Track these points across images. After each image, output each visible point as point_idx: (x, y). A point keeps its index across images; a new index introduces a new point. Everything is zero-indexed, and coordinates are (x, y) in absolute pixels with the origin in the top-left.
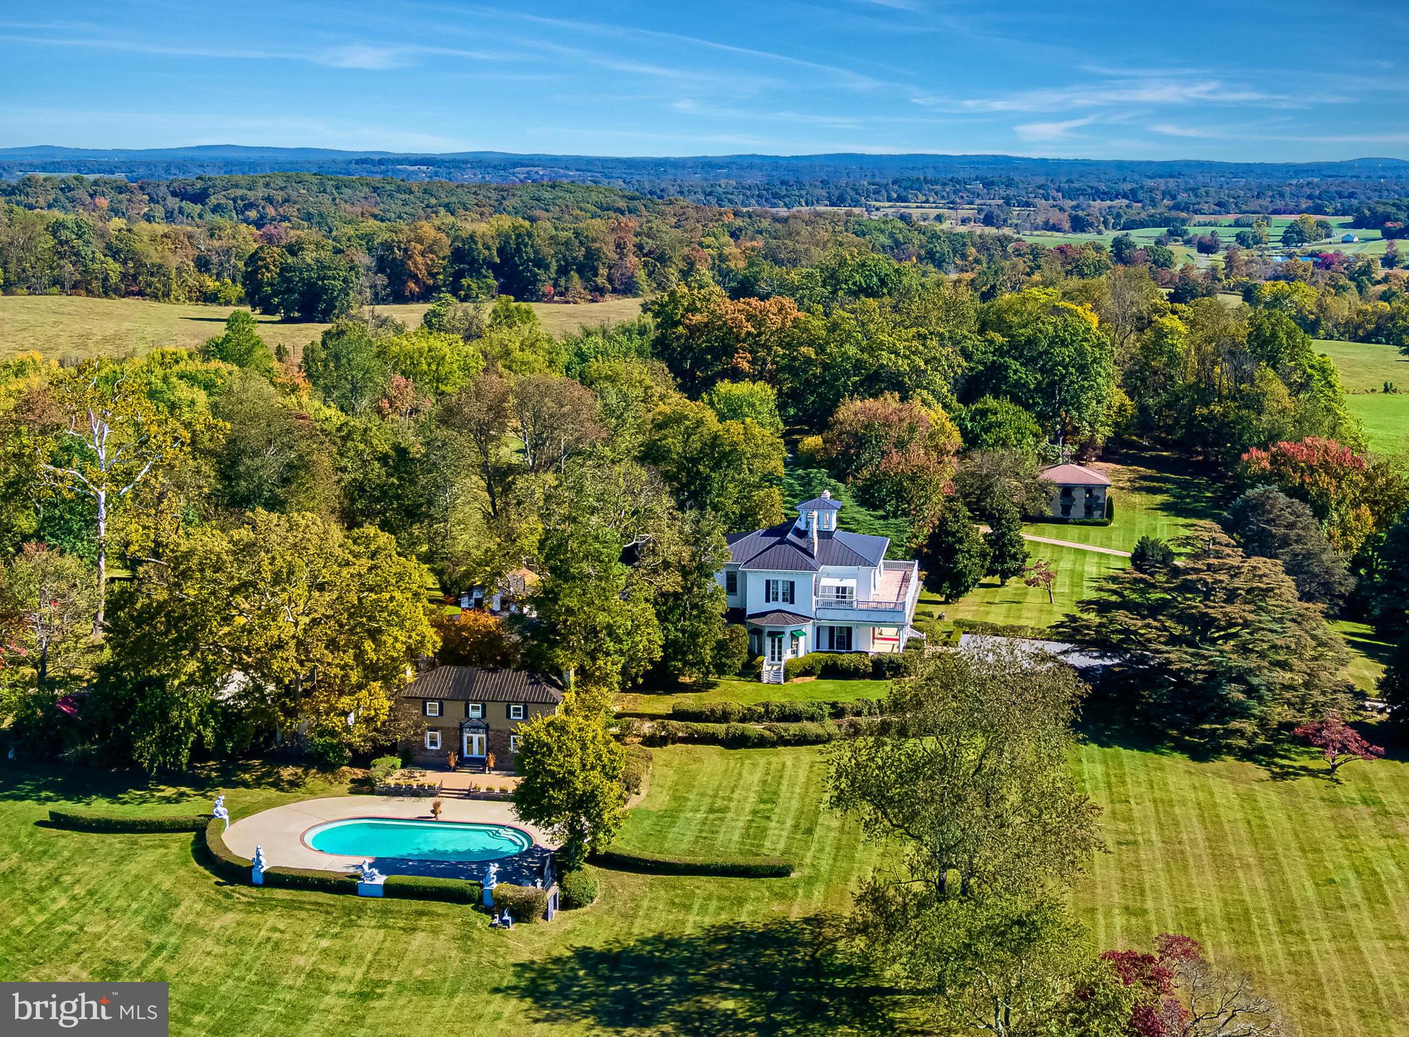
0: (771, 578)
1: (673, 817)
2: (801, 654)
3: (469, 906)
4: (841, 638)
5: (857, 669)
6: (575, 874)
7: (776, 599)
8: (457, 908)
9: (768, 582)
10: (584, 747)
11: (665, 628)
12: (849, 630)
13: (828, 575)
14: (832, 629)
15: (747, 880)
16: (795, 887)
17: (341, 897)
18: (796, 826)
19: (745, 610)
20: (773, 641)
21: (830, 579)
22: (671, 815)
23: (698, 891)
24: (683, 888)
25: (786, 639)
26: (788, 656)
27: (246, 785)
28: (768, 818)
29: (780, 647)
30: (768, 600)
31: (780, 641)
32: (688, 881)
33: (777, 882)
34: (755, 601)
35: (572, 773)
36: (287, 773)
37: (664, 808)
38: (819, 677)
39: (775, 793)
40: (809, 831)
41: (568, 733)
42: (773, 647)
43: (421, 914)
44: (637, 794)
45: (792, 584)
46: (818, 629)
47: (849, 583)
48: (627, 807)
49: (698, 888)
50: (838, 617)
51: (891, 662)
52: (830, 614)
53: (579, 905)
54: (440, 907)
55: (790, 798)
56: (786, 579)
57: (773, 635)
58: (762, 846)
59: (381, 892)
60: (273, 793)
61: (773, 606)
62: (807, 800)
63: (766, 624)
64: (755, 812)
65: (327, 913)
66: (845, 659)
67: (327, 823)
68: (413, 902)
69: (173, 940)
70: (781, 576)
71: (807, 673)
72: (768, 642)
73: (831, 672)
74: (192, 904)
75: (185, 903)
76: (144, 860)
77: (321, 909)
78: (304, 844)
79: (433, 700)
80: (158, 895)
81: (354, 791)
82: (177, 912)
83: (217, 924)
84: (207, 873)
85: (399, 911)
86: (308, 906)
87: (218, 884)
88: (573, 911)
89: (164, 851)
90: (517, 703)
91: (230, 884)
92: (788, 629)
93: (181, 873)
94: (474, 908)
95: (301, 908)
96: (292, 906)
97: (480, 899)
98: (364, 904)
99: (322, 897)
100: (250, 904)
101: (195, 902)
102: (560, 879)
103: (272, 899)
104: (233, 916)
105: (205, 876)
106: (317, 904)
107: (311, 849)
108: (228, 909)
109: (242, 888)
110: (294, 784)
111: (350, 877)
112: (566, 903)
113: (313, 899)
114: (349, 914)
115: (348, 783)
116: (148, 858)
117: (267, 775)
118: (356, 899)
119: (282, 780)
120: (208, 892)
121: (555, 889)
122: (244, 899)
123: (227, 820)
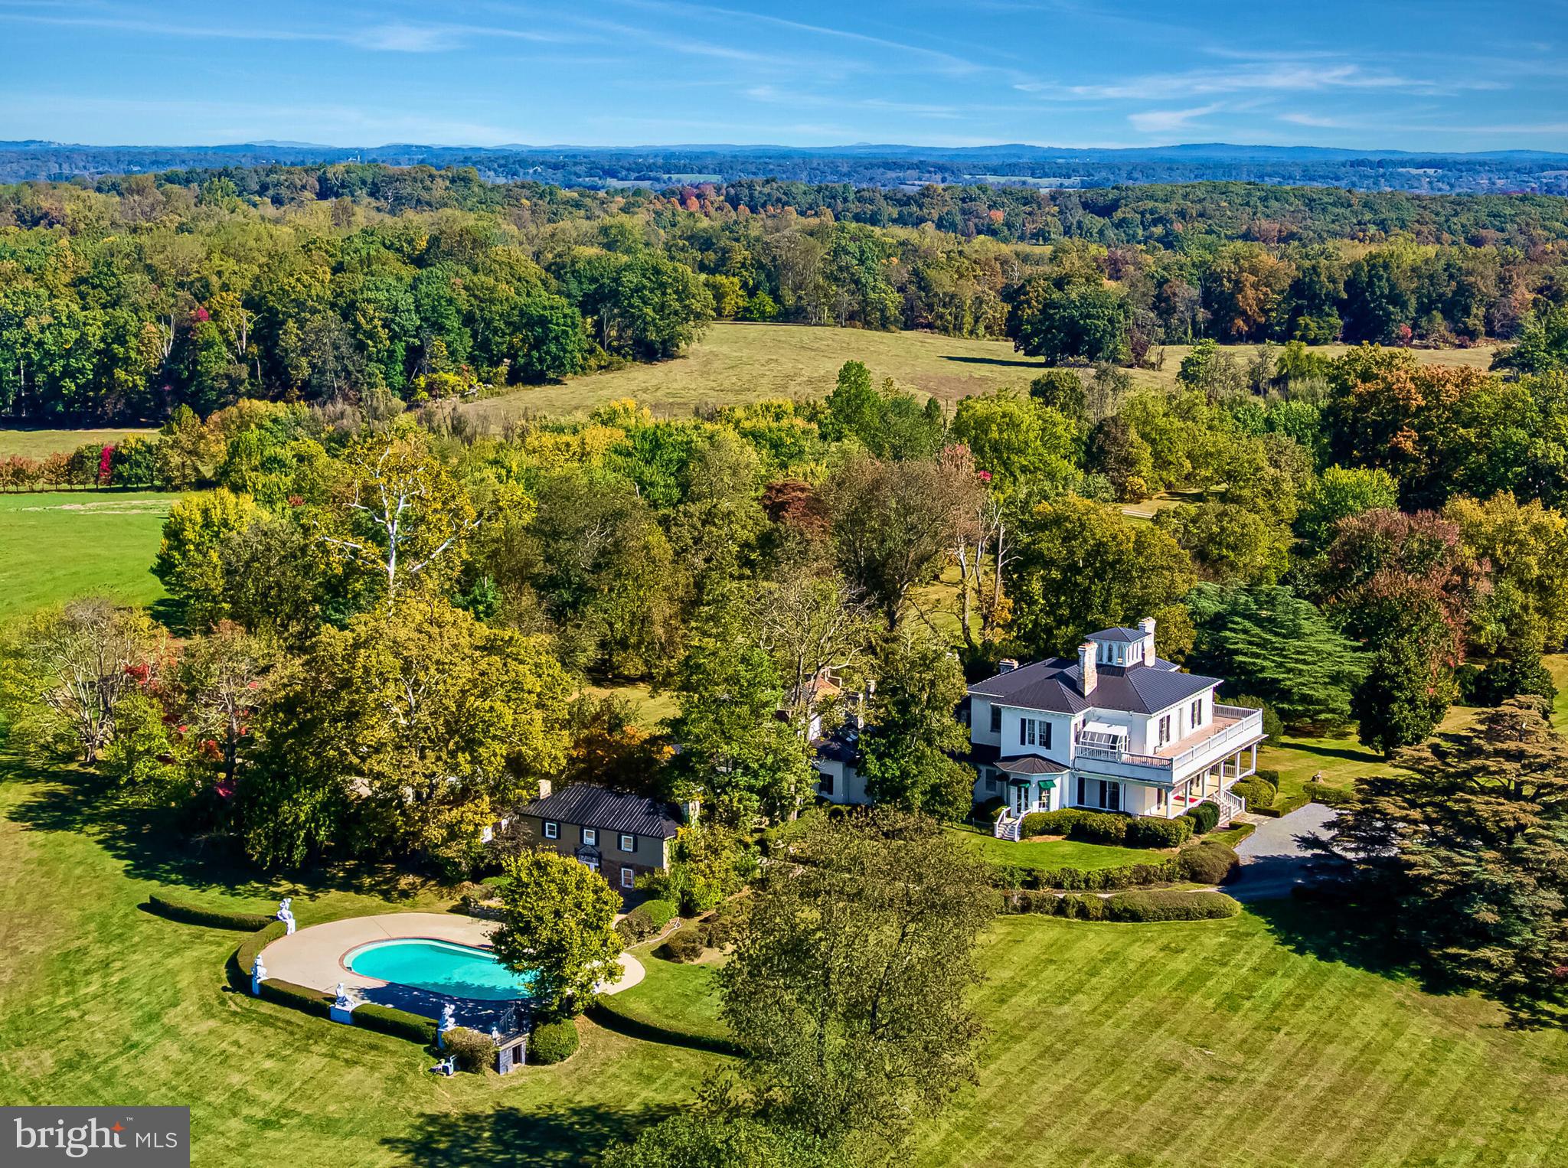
0: (1027, 717)
2: (1054, 806)
3: (422, 1047)
4: (1110, 794)
5: (1107, 833)
6: (551, 1027)
7: (1032, 742)
8: (409, 1046)
9: (1023, 721)
11: (884, 765)
12: (1116, 786)
13: (1099, 719)
14: (1103, 784)
17: (314, 1019)
19: (998, 749)
20: (1019, 791)
21: (1101, 723)
23: (676, 1065)
24: (663, 1059)
25: (1033, 789)
26: (1035, 808)
27: (359, 890)
29: (1026, 797)
30: (1023, 742)
31: (1026, 791)
32: (674, 1052)
34: (1009, 742)
36: (404, 882)
38: (1070, 838)
42: (1019, 797)
43: (373, 1047)
45: (1049, 725)
46: (1081, 781)
47: (1121, 731)
48: (697, 961)
49: (679, 1060)
50: (1098, 770)
51: (1148, 828)
52: (1091, 765)
53: (545, 1062)
54: (393, 1043)
56: (1042, 719)
57: (1018, 783)
59: (348, 1019)
60: (377, 900)
61: (1028, 749)
63: (1013, 770)
65: (292, 1033)
66: (1099, 820)
68: (374, 1034)
69: (149, 1040)
70: (1037, 716)
71: (1057, 831)
72: (1014, 791)
73: (1081, 833)
74: (189, 1006)
75: (184, 1005)
76: (191, 955)
77: (289, 1028)
78: (341, 959)
79: (552, 821)
80: (169, 993)
81: (454, 910)
82: (172, 1012)
83: (194, 1030)
84: (224, 976)
85: (355, 1042)
86: (280, 1024)
87: (225, 989)
88: (539, 1067)
89: (213, 948)
90: (628, 834)
91: (234, 991)
92: (1036, 778)
93: (205, 973)
94: (426, 1050)
95: (272, 1025)
96: (267, 1021)
97: (435, 1041)
98: (328, 1029)
99: (297, 1016)
100: (235, 1014)
101: (192, 1004)
102: (532, 1031)
103: (255, 1012)
104: (212, 1023)
105: (219, 980)
106: (289, 1023)
107: (342, 965)
108: (213, 1016)
109: (240, 997)
110: (404, 894)
111: (326, 999)
112: (534, 1059)
113: (288, 1017)
114: (309, 1038)
115: (457, 901)
116: (195, 954)
117: (386, 881)
118: (325, 1023)
119: (396, 889)
120: (211, 995)
121: (522, 1041)
122: (234, 1007)
123: (291, 924)
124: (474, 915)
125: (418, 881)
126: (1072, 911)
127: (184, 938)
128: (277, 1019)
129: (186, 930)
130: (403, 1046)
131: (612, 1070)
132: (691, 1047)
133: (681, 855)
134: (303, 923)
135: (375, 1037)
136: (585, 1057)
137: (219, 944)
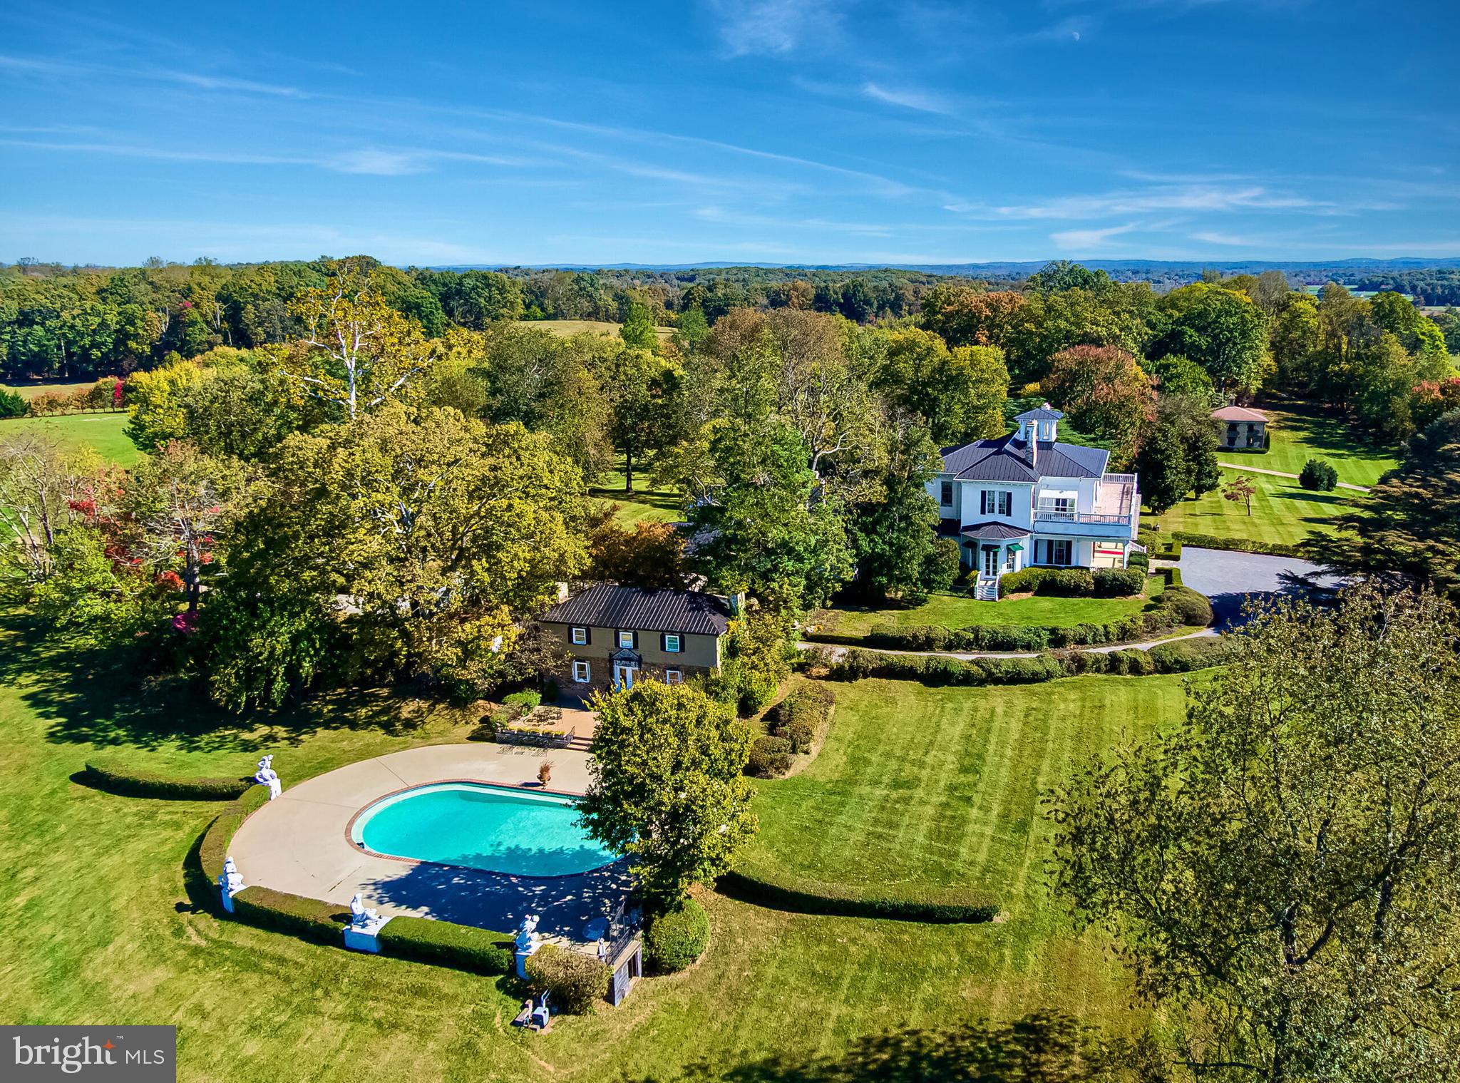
0: (986, 488)
1: (843, 793)
2: (1018, 568)
3: (494, 980)
4: (1060, 552)
5: (1077, 586)
6: (670, 918)
7: (992, 511)
8: (475, 984)
9: (983, 493)
10: (682, 734)
11: (872, 540)
12: (1069, 544)
13: (1048, 487)
14: (1050, 543)
15: (929, 927)
16: (1000, 944)
17: (320, 950)
18: (1004, 816)
19: (959, 521)
20: (988, 555)
21: (1049, 490)
22: (842, 789)
23: (853, 949)
24: (832, 943)
25: (1002, 553)
26: (1003, 570)
28: (968, 800)
29: (995, 561)
30: (983, 512)
31: (995, 554)
32: (841, 926)
33: (974, 933)
34: (970, 513)
35: (657, 778)
36: (408, 709)
37: (836, 776)
38: (1037, 594)
39: (980, 757)
40: (1023, 827)
41: (658, 712)
42: (988, 560)
43: (419, 992)
44: (807, 753)
45: (1009, 495)
46: (1036, 542)
47: (1070, 495)
49: (853, 941)
50: (1057, 530)
51: (1115, 579)
52: (1049, 527)
53: (672, 969)
54: (447, 980)
55: (999, 766)
56: (1003, 490)
57: (988, 548)
58: (957, 854)
59: (374, 946)
60: (378, 735)
61: (989, 518)
62: (1021, 770)
63: (981, 537)
64: (952, 788)
65: (287, 980)
66: (1065, 575)
67: (404, 791)
68: (416, 967)
70: (997, 488)
71: (1023, 588)
72: (982, 557)
73: (1049, 588)
74: (127, 944)
75: (119, 941)
76: (137, 847)
77: (283, 971)
78: (348, 831)
79: (579, 626)
80: (98, 920)
81: (476, 737)
82: (99, 956)
83: (132, 988)
84: (181, 882)
85: (388, 985)
86: (268, 965)
87: (180, 907)
88: (663, 979)
89: (168, 833)
90: (672, 633)
91: (193, 910)
92: (1004, 543)
93: (154, 880)
94: (499, 986)
95: (256, 968)
96: (249, 962)
97: (513, 970)
98: (344, 966)
99: (293, 947)
100: (196, 951)
101: (132, 939)
102: (646, 927)
103: (229, 945)
104: (161, 974)
105: (174, 892)
106: (282, 961)
107: (350, 841)
108: (163, 959)
109: (204, 920)
110: (410, 725)
111: (335, 918)
112: (653, 967)
113: (279, 950)
114: (315, 986)
115: (475, 724)
116: (142, 846)
117: (385, 711)
118: (338, 955)
119: (399, 720)
120: (161, 917)
121: (635, 946)
122: (196, 940)
123: (275, 785)
124: (502, 742)
125: (424, 705)
126: (1125, 667)
127: (129, 820)
128: (263, 955)
129: (133, 806)
130: (463, 985)
131: (771, 971)
132: (859, 915)
133: (733, 650)
134: (291, 779)
135: (417, 973)
136: (722, 951)
137: (177, 826)
